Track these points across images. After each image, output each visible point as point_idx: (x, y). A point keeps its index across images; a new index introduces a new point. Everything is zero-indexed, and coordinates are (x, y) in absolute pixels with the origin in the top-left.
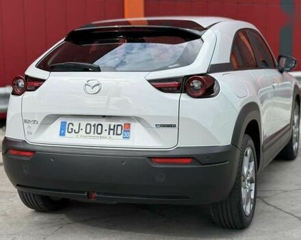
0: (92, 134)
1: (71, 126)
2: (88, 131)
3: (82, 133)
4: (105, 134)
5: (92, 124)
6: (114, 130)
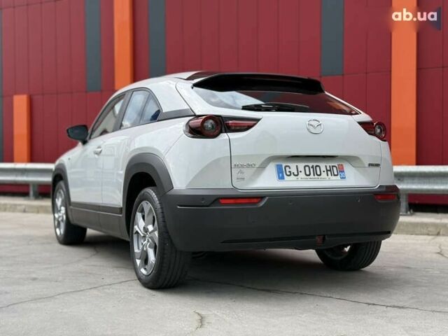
0: (312, 176)
1: (288, 169)
2: (308, 173)
3: (302, 175)
4: (324, 175)
5: (311, 166)
6: (330, 170)
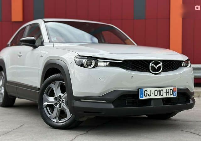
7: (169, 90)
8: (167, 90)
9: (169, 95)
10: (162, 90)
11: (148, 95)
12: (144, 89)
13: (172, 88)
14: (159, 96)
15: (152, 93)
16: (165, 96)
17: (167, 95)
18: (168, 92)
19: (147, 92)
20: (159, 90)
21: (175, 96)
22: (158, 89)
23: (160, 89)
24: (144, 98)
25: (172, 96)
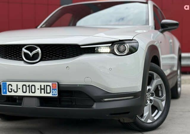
7: (44, 86)
8: (41, 86)
9: (44, 93)
10: (34, 85)
11: (14, 90)
12: (8, 83)
13: (50, 84)
14: (29, 93)
15: (19, 89)
16: (38, 94)
17: (41, 93)
18: (44, 89)
19: (12, 86)
20: (29, 85)
21: (54, 95)
22: (27, 84)
23: (31, 84)
24: (8, 94)
25: (50, 95)
